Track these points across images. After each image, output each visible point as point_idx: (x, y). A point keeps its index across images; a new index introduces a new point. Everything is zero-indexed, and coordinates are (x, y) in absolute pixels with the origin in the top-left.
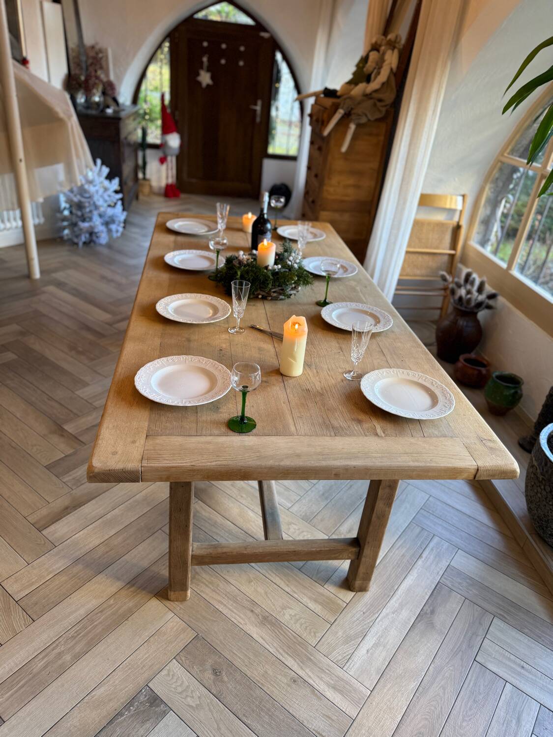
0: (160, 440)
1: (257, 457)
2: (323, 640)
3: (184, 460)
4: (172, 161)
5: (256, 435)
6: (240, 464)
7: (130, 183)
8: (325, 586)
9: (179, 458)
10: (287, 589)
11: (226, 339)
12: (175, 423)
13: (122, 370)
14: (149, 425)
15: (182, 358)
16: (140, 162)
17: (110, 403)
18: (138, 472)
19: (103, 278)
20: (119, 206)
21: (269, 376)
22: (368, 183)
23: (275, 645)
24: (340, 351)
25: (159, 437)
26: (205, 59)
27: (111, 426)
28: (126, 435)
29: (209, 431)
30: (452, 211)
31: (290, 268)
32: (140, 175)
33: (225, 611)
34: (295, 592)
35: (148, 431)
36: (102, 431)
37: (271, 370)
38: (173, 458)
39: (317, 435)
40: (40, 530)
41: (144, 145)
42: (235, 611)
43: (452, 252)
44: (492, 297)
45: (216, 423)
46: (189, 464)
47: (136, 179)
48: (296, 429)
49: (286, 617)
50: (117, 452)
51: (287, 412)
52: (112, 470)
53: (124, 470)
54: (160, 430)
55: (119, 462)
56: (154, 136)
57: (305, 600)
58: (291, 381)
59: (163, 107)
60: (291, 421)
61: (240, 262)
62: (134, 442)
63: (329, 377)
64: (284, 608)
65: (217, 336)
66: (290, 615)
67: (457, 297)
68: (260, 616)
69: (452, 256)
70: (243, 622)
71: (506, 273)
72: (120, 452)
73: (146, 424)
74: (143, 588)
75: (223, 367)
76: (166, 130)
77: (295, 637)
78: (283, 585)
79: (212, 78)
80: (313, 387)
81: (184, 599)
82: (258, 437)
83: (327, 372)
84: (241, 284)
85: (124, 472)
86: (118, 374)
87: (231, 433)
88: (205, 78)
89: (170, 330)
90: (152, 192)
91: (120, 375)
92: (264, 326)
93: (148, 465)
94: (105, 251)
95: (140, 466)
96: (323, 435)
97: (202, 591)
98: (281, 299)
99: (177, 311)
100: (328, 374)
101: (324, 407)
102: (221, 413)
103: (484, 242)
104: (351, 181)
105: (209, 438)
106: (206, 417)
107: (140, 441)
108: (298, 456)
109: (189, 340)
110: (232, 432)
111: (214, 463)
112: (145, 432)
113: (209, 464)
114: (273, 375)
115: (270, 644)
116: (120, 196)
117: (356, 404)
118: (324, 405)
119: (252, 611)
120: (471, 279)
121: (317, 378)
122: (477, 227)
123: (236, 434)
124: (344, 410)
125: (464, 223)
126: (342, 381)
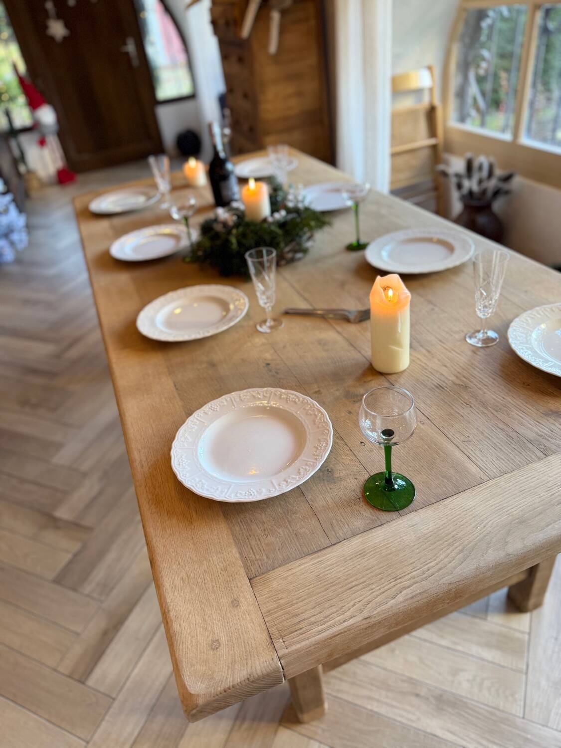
0: (278, 579)
1: (462, 551)
2: (528, 702)
3: (345, 612)
4: (53, 141)
5: (427, 505)
6: (444, 580)
7: (14, 180)
8: (489, 618)
9: (334, 609)
10: (444, 643)
11: (264, 344)
12: (280, 531)
13: (141, 456)
14: (241, 554)
15: (224, 401)
16: (16, 153)
17: (152, 531)
18: (279, 671)
19: (27, 302)
20: (13, 212)
21: (365, 382)
22: (311, 86)
23: (473, 736)
24: (431, 306)
25: (272, 574)
26: (49, 6)
27: (178, 582)
28: (214, 592)
29: (346, 526)
30: (418, 92)
31: (296, 210)
32: (22, 169)
33: (383, 710)
34: (455, 643)
35: (246, 566)
36: (169, 600)
37: (360, 372)
38: (322, 616)
39: (518, 467)
40: (82, 681)
41: (13, 133)
42: (394, 703)
43: (432, 141)
44: (507, 178)
45: (346, 504)
46: (359, 618)
47: (19, 175)
48: (480, 468)
49: (463, 686)
50: (218, 640)
51: (441, 439)
52: (229, 688)
53: (252, 679)
54: (265, 557)
55: (233, 662)
56: (22, 116)
57: (475, 650)
58: (402, 380)
59: (21, 80)
60: (457, 453)
61: (225, 224)
62: (235, 603)
63: (450, 352)
64: (455, 672)
65: (249, 344)
66: (468, 681)
67: (465, 190)
68: (432, 700)
69: (434, 147)
70: (414, 718)
71: (514, 145)
72: (223, 640)
73: (234, 550)
74: (258, 718)
75: (295, 395)
76: (34, 104)
77: (491, 713)
78: (435, 639)
79: (67, 25)
80: (443, 378)
81: (322, 713)
82: (432, 507)
83: (441, 345)
84: (260, 255)
85: (253, 682)
86: (137, 464)
87: (385, 516)
88: (57, 29)
89: (176, 357)
90: (43, 185)
91: (142, 465)
92: (303, 306)
93: (290, 650)
94: (15, 269)
95: (276, 659)
96: (528, 462)
97: (338, 691)
98: (299, 259)
99: (170, 323)
100: (443, 347)
101: (486, 408)
102: (340, 479)
103: (462, 119)
104: (290, 89)
105: (355, 543)
106: (323, 498)
107: (244, 597)
108: (522, 521)
109: (213, 365)
110: (383, 513)
111: (400, 598)
112: (242, 571)
113: (393, 602)
114: (370, 378)
115: (465, 738)
116: (8, 198)
117: (526, 385)
118: (484, 404)
119: (417, 695)
120: (476, 164)
121: (436, 361)
122: (452, 104)
123: (394, 515)
124: (519, 403)
125: (437, 102)
126: (474, 352)
